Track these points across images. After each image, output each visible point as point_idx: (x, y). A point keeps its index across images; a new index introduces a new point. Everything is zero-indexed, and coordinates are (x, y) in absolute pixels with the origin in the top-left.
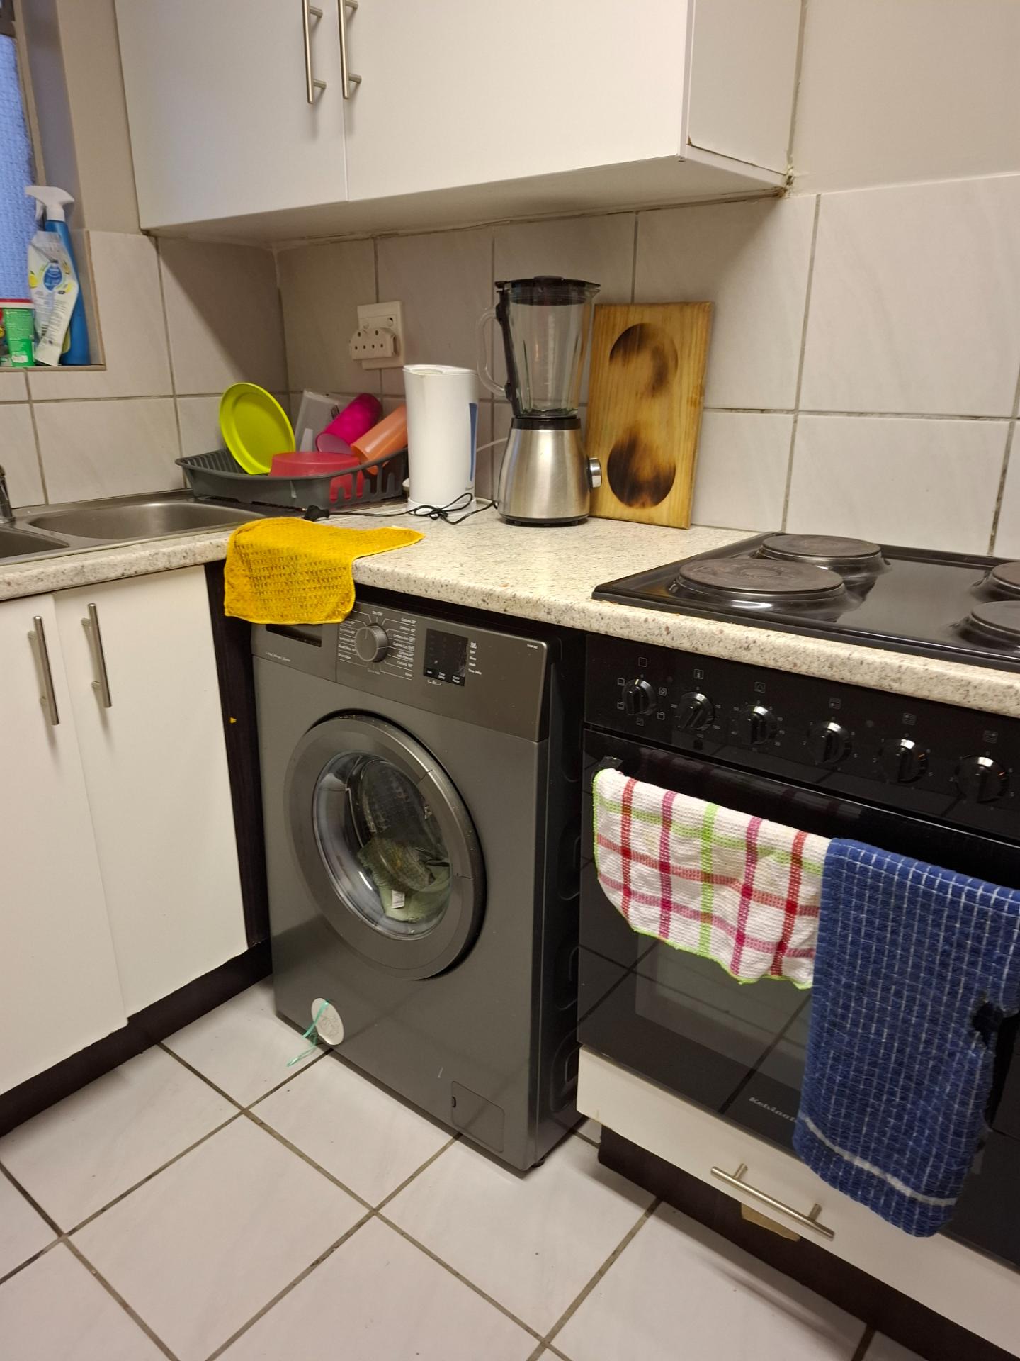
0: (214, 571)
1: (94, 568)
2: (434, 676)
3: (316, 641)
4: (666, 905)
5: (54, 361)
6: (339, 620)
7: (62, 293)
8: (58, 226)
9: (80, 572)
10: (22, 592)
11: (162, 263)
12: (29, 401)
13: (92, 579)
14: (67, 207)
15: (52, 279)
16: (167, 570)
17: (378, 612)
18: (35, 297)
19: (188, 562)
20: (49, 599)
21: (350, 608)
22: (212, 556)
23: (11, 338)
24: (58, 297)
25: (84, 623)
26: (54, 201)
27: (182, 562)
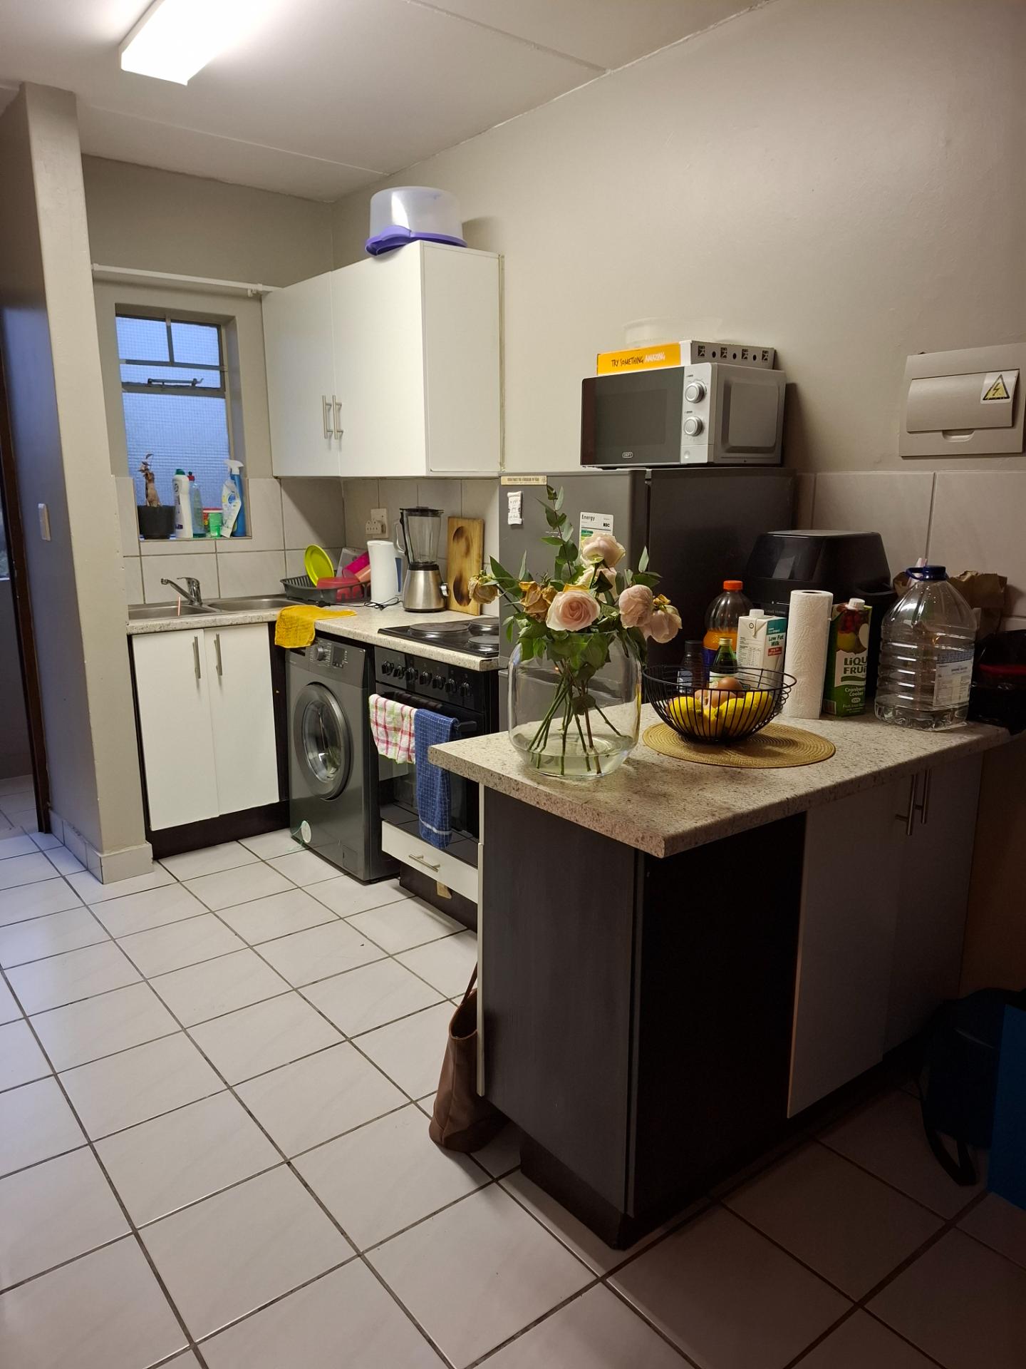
0: (272, 626)
1: (220, 620)
2: (335, 665)
3: (304, 654)
4: (388, 742)
5: (228, 536)
6: (309, 645)
7: (234, 506)
8: (236, 477)
9: (215, 621)
10: (192, 627)
11: (282, 490)
12: (216, 553)
13: (219, 624)
14: (240, 468)
15: (231, 499)
16: (250, 623)
17: (321, 641)
18: (224, 507)
19: (260, 621)
20: (202, 630)
21: (313, 639)
22: (270, 620)
23: (211, 526)
24: (233, 508)
25: (215, 641)
26: (235, 466)
27: (257, 621)
